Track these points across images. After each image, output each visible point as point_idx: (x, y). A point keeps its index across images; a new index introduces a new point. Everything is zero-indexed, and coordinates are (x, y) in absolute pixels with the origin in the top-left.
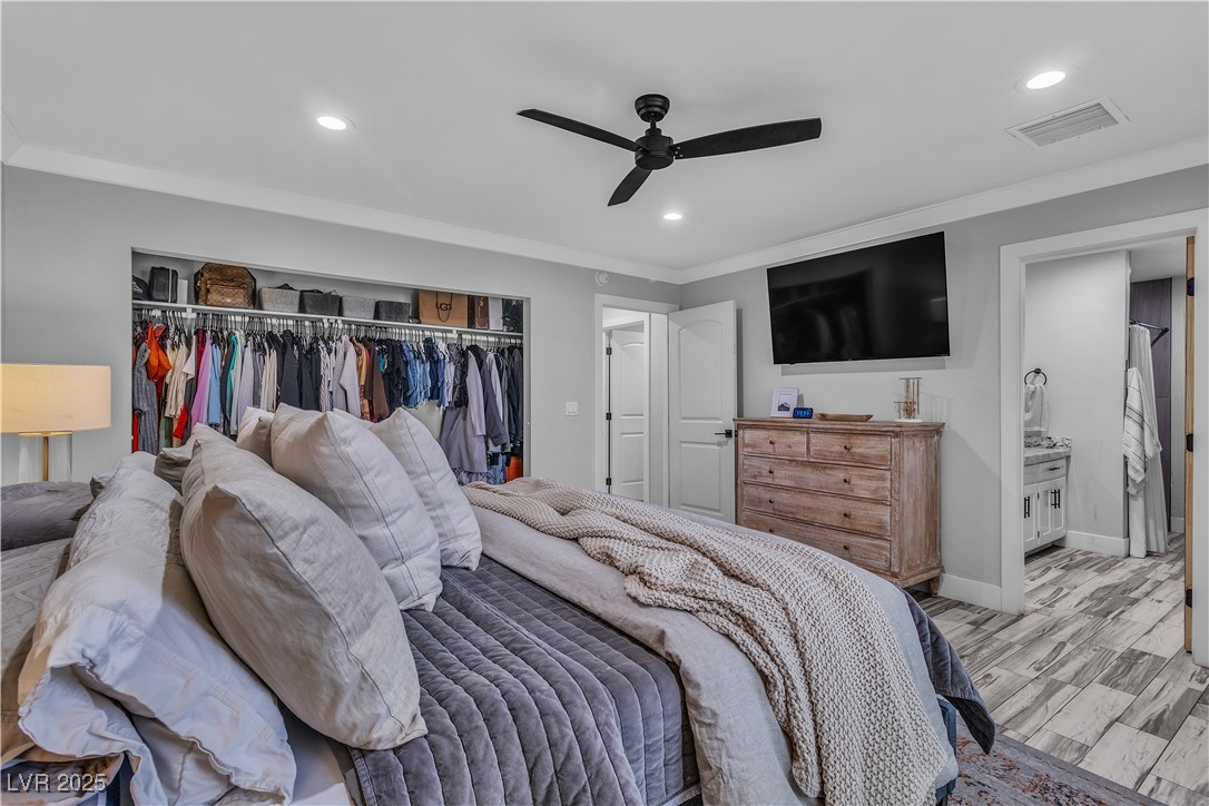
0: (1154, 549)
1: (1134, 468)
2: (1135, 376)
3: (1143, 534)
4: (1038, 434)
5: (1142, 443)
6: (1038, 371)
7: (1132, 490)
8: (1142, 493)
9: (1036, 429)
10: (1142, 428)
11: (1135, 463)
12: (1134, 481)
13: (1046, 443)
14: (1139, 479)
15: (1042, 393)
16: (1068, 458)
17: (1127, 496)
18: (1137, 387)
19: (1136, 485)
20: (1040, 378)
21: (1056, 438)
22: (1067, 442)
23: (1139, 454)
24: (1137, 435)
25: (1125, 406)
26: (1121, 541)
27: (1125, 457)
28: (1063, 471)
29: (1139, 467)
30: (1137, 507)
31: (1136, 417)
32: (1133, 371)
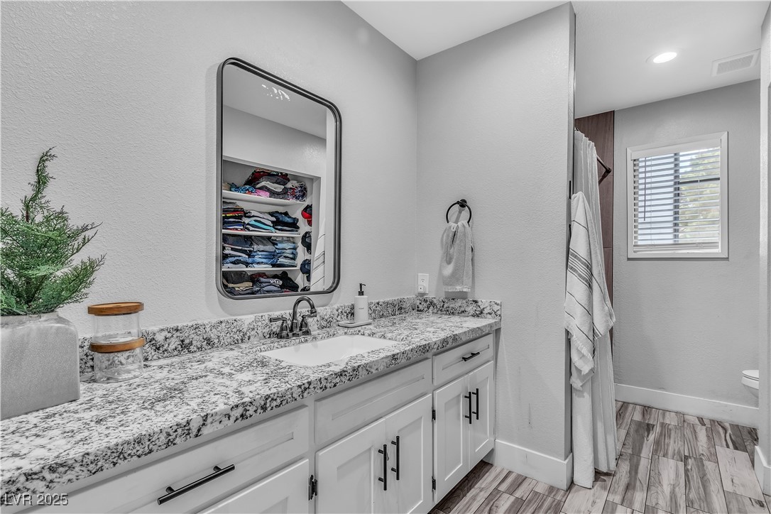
0: (603, 469)
1: (579, 352)
2: (581, 200)
3: (590, 450)
4: (463, 296)
5: (590, 312)
6: (463, 204)
7: (577, 383)
8: (589, 386)
9: (458, 288)
10: (590, 287)
11: (581, 344)
12: (579, 371)
13: (471, 309)
14: (586, 369)
15: (465, 235)
16: (498, 331)
17: (570, 390)
18: (583, 223)
19: (583, 378)
20: (465, 213)
21: (484, 302)
22: (496, 308)
23: (586, 329)
24: (584, 301)
25: (568, 249)
26: (564, 463)
27: (567, 333)
28: (491, 352)
29: (586, 350)
30: (583, 404)
31: (581, 269)
32: (579, 196)
